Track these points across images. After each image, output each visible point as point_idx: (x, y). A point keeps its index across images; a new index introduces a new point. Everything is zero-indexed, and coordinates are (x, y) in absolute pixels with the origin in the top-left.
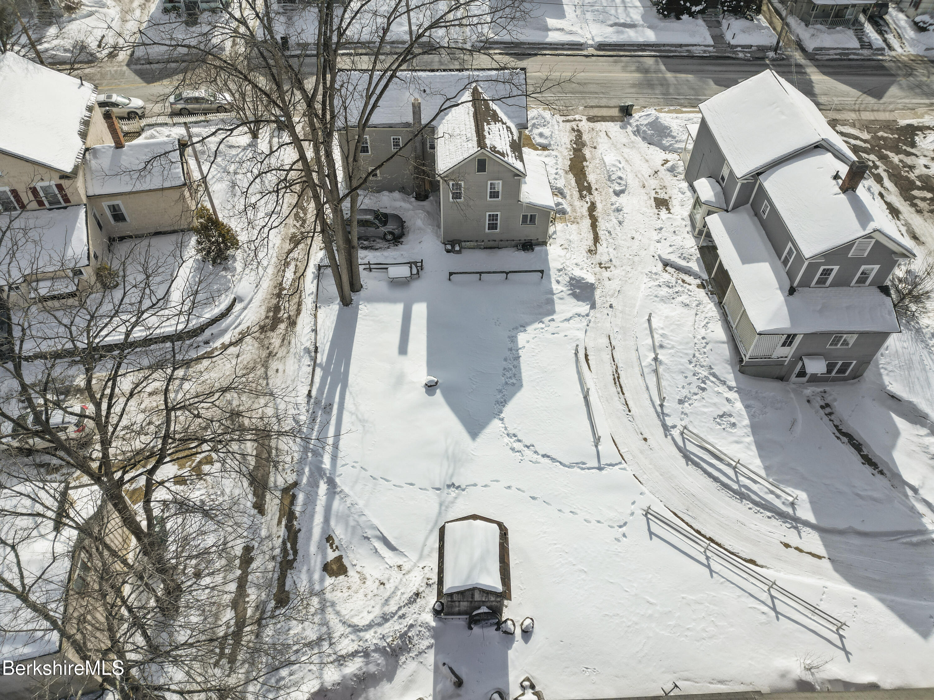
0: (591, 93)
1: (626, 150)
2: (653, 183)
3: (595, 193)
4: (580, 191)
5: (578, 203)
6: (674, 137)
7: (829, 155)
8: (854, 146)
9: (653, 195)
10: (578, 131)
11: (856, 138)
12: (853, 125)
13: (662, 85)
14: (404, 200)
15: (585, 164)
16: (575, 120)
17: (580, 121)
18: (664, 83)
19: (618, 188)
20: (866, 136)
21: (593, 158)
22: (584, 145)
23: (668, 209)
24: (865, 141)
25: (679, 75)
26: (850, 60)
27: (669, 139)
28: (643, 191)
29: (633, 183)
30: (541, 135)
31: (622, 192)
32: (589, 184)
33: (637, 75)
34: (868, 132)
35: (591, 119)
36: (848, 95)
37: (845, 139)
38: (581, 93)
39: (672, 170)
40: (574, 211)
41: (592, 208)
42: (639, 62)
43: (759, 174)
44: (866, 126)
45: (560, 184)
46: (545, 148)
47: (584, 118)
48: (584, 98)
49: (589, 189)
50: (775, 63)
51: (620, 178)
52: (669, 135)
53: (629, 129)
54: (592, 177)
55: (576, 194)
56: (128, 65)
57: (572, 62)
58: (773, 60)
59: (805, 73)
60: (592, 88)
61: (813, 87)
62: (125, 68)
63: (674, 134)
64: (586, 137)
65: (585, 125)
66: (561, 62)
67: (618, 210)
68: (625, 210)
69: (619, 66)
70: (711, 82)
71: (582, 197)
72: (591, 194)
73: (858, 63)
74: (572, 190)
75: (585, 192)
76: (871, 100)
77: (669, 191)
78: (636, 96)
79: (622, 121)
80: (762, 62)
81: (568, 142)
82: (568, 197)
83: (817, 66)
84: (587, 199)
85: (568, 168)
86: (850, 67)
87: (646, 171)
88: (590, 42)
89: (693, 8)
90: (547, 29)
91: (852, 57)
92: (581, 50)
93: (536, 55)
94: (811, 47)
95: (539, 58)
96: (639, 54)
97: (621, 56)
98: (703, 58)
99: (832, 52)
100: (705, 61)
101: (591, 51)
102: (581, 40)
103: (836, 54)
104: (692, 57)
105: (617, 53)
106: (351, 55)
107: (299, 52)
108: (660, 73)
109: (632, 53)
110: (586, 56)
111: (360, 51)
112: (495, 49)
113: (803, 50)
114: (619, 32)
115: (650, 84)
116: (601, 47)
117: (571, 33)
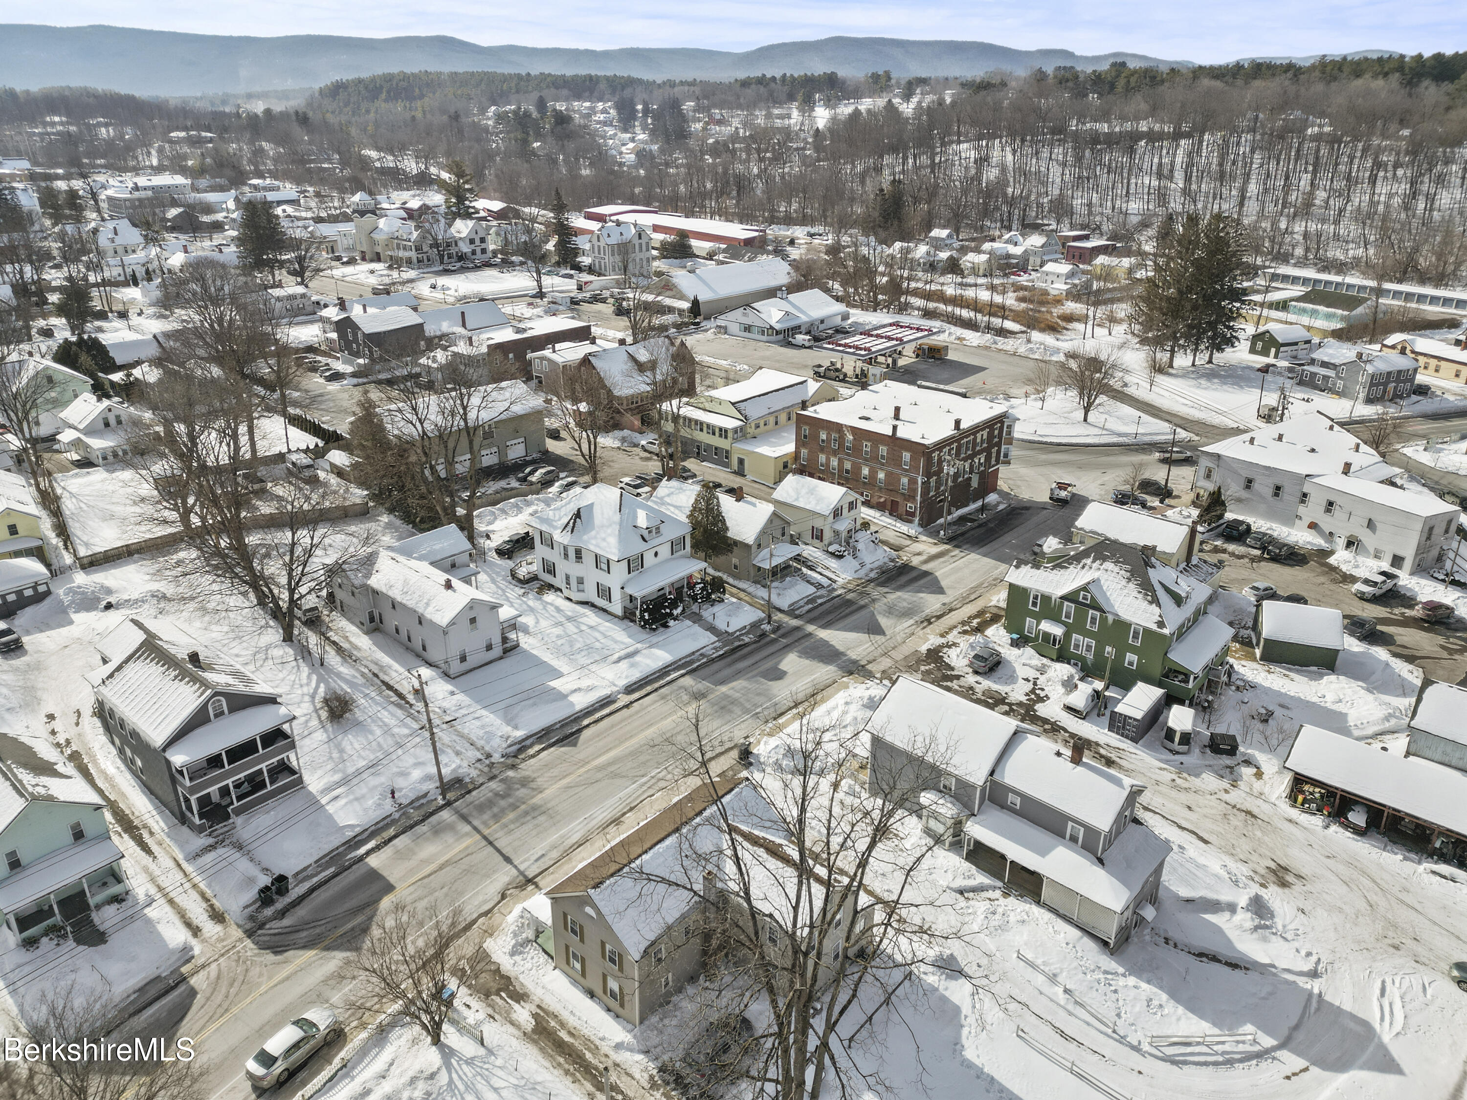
13: (732, 703)
18: (731, 700)
25: (730, 685)
26: (823, 603)
36: (860, 642)
42: (680, 688)
43: (991, 774)
50: (778, 634)
53: (769, 769)
58: (774, 632)
59: (811, 634)
61: (832, 646)
66: (613, 726)
70: (763, 680)
73: (831, 603)
76: (880, 639)
80: (769, 639)
83: (811, 621)
86: (830, 612)
88: (615, 689)
89: (675, 612)
90: (564, 697)
91: (820, 601)
92: (614, 702)
93: (580, 731)
94: (785, 607)
95: (586, 734)
96: (668, 679)
97: (656, 690)
98: (721, 657)
99: (802, 603)
100: (728, 660)
101: (624, 699)
102: (606, 692)
103: (807, 603)
104: (713, 661)
105: (649, 688)
106: (377, 848)
107: (307, 885)
108: (714, 690)
109: (662, 682)
110: (627, 706)
111: (386, 835)
112: (531, 746)
113: (780, 610)
114: (632, 665)
115: (722, 708)
116: (630, 689)
117: (590, 689)
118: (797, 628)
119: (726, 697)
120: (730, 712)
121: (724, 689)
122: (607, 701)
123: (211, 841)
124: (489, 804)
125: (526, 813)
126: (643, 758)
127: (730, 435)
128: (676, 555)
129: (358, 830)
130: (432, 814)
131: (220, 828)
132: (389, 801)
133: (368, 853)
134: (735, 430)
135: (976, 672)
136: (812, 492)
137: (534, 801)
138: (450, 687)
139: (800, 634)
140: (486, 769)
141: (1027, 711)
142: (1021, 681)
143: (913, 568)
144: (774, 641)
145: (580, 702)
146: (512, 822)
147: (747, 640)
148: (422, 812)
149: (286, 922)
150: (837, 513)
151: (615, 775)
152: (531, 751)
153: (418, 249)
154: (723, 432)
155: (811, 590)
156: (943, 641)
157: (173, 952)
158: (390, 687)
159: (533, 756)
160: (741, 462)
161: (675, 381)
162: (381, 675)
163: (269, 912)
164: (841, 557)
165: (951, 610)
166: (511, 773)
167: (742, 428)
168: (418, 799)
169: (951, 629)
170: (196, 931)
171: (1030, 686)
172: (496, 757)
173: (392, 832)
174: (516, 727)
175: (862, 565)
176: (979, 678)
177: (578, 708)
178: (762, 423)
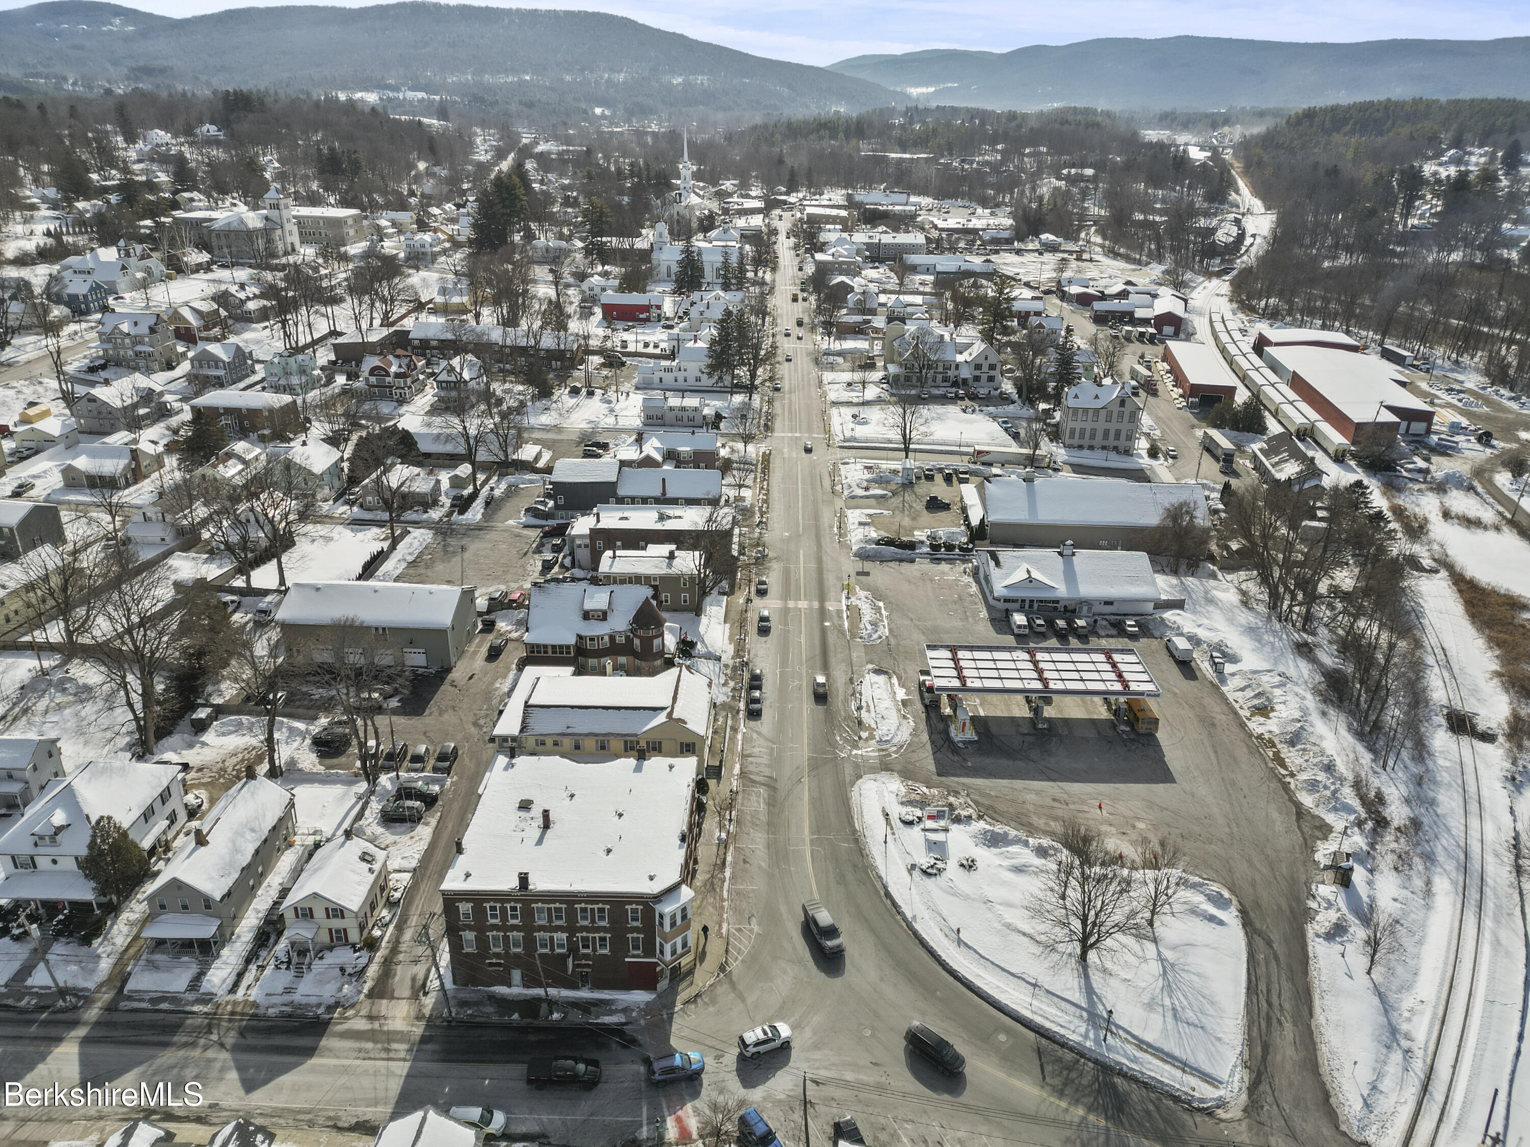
134: (504, 738)
161: (629, 640)
167: (514, 739)
175: (288, 991)
178: (549, 742)
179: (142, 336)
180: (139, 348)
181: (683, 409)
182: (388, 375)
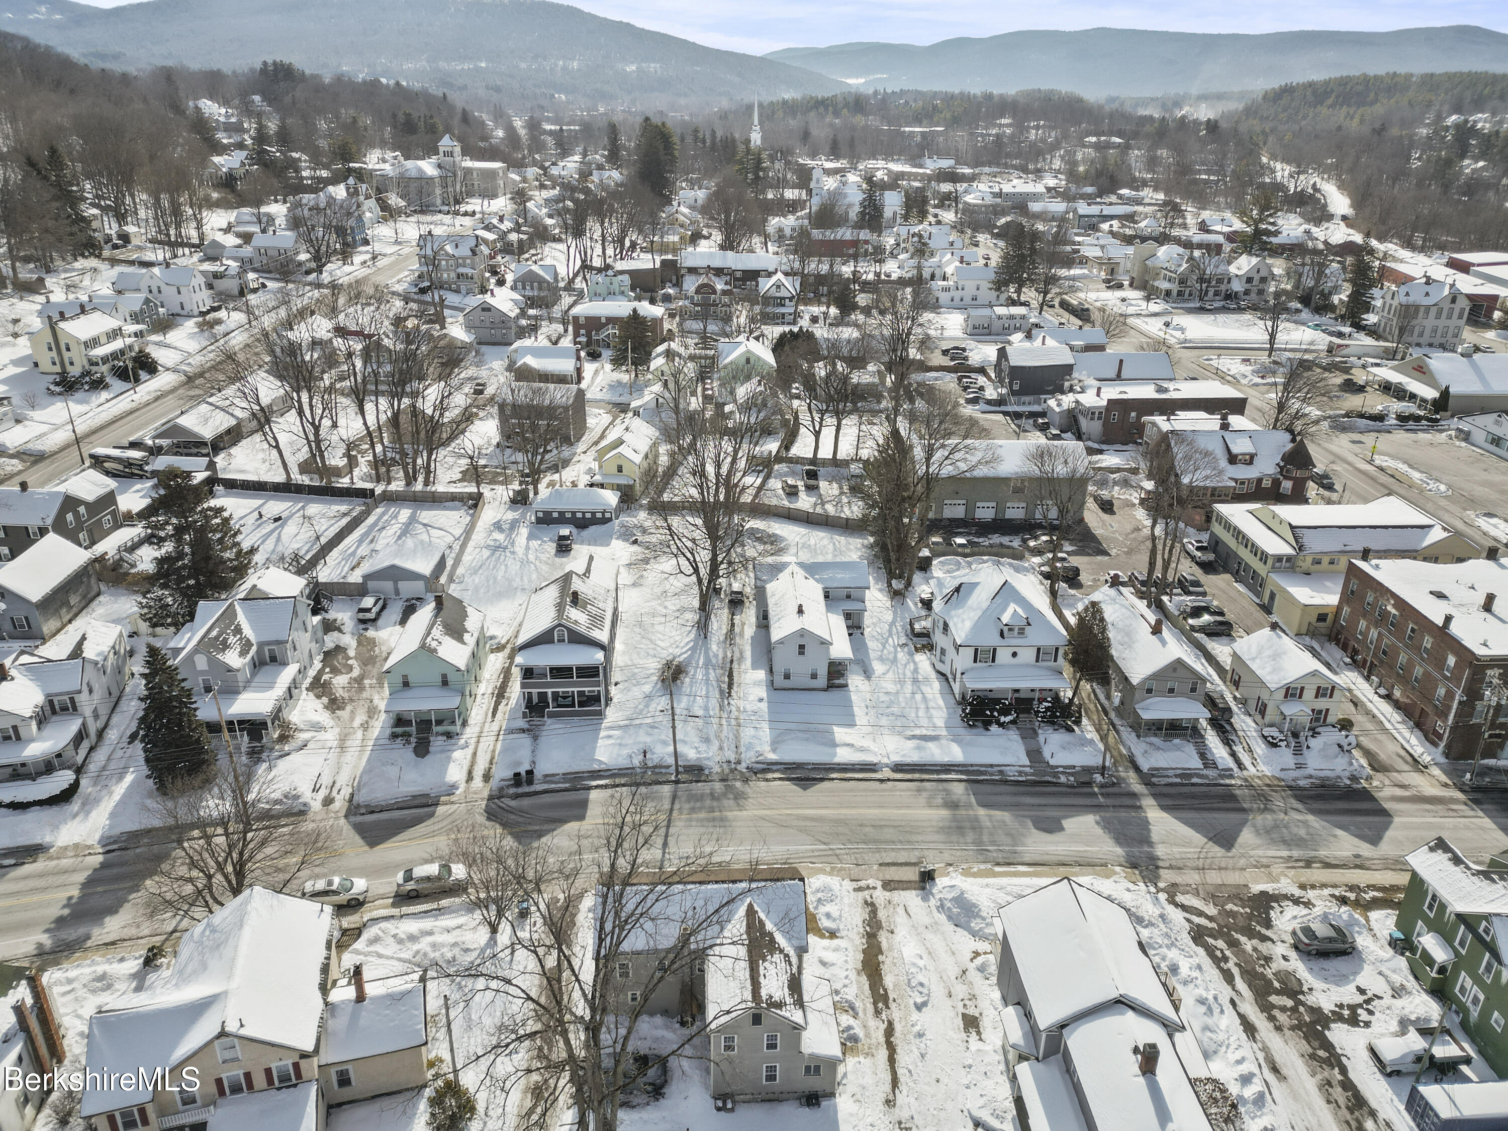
0: (886, 842)
1: (929, 936)
2: (960, 990)
3: (893, 1005)
4: (875, 1003)
5: (873, 1023)
6: (984, 919)
7: (1130, 1014)
8: (1198, 926)
9: (961, 1010)
10: (872, 904)
11: (1201, 914)
12: (1197, 894)
13: (973, 828)
14: (667, 1027)
15: (881, 958)
16: (868, 888)
17: (875, 888)
18: (976, 826)
19: (919, 1000)
20: (1212, 911)
21: (891, 949)
22: (880, 927)
23: (979, 1033)
24: (1210, 919)
25: (993, 812)
26: (1193, 785)
27: (979, 920)
28: (949, 1002)
29: (938, 992)
30: (828, 915)
31: (925, 1004)
32: (885, 990)
33: (944, 813)
34: (1215, 905)
35: (888, 885)
36: (1188, 844)
37: (1188, 915)
38: (875, 841)
39: (982, 969)
40: (868, 1035)
41: (889, 1031)
42: (945, 790)
43: (1063, 1026)
44: (1213, 897)
45: (850, 994)
46: (833, 935)
47: (879, 884)
48: (878, 850)
49: (885, 999)
50: (1104, 790)
51: (922, 985)
52: (977, 915)
53: (933, 902)
54: (889, 980)
55: (870, 1008)
56: (346, 816)
57: (865, 790)
58: (1102, 786)
59: (1140, 807)
60: (889, 834)
61: (1149, 831)
62: (343, 821)
63: (984, 914)
64: (882, 914)
65: (880, 896)
66: (851, 790)
67: (920, 1035)
68: (929, 1035)
69: (922, 799)
70: (1030, 824)
71: (877, 1013)
72: (888, 1007)
73: (1203, 789)
74: (865, 1005)
75: (880, 1005)
76: (1217, 851)
77: (979, 1003)
78: (941, 846)
79: (923, 888)
80: (1088, 790)
81: (860, 924)
82: (861, 1014)
83: (1155, 796)
84: (884, 1017)
85: (860, 966)
86: (1193, 796)
87: (953, 971)
88: (885, 761)
89: (1003, 719)
90: (835, 745)
91: (1195, 780)
92: (875, 771)
93: (822, 780)
94: (1145, 766)
95: (825, 785)
96: (944, 776)
97: (922, 780)
98: (1018, 783)
99: (1171, 773)
100: (1022, 789)
101: (887, 773)
102: (874, 759)
103: (1176, 776)
104: (1006, 782)
105: (917, 776)
106: (605, 787)
107: (546, 786)
108: (969, 806)
109: (935, 777)
110: (881, 781)
111: (618, 781)
112: (774, 771)
113: (1137, 769)
114: (918, 748)
115: (959, 828)
116: (898, 768)
117: (862, 750)
118: (1134, 795)
119: (976, 819)
120: (963, 835)
121: (982, 812)
122: (870, 768)
123: (526, 726)
124: (701, 798)
125: (714, 819)
126: (841, 830)
127: (1270, 562)
128: (1040, 664)
129: (603, 767)
130: (660, 783)
131: (537, 720)
132: (641, 757)
133: (597, 787)
134: (1279, 558)
135: (1296, 947)
136: (1276, 656)
137: (729, 814)
138: (764, 695)
139: (1128, 801)
140: (727, 771)
141: (1313, 1023)
142: (1352, 988)
143: (1372, 799)
144: (1094, 795)
145: (843, 756)
146: (698, 820)
147: (1063, 779)
148: (654, 778)
149: (513, 803)
150: (1292, 692)
151: (802, 830)
152: (770, 776)
153: (1182, 282)
154: (1264, 557)
155: (1195, 763)
156: (1297, 892)
157: (445, 783)
158: (731, 676)
159: (767, 780)
160: (1272, 596)
161: (1276, 483)
162: (735, 665)
163: (512, 791)
164: (1275, 745)
165: (1357, 867)
166: (738, 784)
167: (1289, 559)
168: (661, 767)
169: (1324, 886)
170: (470, 778)
171: (1360, 999)
172: (742, 767)
173: (623, 781)
174: (774, 751)
175: (1299, 766)
176: (1293, 955)
177: (837, 760)
178: (1326, 560)
179: (464, 258)
180: (461, 270)
181: (1012, 317)
182: (714, 292)
